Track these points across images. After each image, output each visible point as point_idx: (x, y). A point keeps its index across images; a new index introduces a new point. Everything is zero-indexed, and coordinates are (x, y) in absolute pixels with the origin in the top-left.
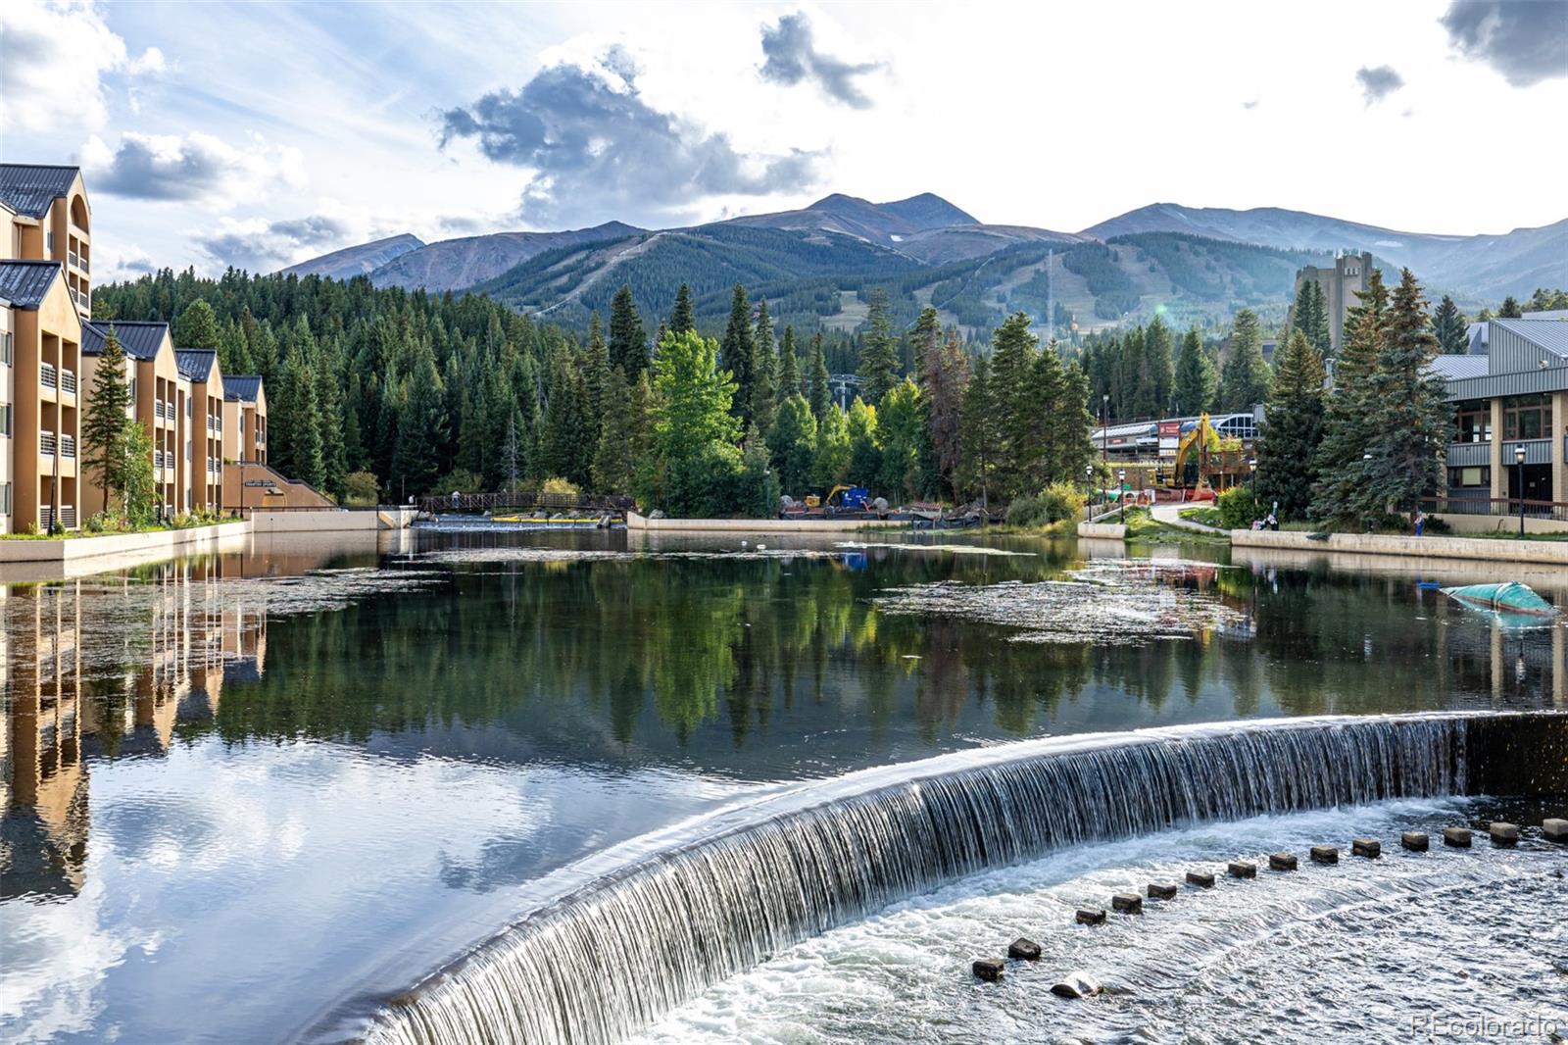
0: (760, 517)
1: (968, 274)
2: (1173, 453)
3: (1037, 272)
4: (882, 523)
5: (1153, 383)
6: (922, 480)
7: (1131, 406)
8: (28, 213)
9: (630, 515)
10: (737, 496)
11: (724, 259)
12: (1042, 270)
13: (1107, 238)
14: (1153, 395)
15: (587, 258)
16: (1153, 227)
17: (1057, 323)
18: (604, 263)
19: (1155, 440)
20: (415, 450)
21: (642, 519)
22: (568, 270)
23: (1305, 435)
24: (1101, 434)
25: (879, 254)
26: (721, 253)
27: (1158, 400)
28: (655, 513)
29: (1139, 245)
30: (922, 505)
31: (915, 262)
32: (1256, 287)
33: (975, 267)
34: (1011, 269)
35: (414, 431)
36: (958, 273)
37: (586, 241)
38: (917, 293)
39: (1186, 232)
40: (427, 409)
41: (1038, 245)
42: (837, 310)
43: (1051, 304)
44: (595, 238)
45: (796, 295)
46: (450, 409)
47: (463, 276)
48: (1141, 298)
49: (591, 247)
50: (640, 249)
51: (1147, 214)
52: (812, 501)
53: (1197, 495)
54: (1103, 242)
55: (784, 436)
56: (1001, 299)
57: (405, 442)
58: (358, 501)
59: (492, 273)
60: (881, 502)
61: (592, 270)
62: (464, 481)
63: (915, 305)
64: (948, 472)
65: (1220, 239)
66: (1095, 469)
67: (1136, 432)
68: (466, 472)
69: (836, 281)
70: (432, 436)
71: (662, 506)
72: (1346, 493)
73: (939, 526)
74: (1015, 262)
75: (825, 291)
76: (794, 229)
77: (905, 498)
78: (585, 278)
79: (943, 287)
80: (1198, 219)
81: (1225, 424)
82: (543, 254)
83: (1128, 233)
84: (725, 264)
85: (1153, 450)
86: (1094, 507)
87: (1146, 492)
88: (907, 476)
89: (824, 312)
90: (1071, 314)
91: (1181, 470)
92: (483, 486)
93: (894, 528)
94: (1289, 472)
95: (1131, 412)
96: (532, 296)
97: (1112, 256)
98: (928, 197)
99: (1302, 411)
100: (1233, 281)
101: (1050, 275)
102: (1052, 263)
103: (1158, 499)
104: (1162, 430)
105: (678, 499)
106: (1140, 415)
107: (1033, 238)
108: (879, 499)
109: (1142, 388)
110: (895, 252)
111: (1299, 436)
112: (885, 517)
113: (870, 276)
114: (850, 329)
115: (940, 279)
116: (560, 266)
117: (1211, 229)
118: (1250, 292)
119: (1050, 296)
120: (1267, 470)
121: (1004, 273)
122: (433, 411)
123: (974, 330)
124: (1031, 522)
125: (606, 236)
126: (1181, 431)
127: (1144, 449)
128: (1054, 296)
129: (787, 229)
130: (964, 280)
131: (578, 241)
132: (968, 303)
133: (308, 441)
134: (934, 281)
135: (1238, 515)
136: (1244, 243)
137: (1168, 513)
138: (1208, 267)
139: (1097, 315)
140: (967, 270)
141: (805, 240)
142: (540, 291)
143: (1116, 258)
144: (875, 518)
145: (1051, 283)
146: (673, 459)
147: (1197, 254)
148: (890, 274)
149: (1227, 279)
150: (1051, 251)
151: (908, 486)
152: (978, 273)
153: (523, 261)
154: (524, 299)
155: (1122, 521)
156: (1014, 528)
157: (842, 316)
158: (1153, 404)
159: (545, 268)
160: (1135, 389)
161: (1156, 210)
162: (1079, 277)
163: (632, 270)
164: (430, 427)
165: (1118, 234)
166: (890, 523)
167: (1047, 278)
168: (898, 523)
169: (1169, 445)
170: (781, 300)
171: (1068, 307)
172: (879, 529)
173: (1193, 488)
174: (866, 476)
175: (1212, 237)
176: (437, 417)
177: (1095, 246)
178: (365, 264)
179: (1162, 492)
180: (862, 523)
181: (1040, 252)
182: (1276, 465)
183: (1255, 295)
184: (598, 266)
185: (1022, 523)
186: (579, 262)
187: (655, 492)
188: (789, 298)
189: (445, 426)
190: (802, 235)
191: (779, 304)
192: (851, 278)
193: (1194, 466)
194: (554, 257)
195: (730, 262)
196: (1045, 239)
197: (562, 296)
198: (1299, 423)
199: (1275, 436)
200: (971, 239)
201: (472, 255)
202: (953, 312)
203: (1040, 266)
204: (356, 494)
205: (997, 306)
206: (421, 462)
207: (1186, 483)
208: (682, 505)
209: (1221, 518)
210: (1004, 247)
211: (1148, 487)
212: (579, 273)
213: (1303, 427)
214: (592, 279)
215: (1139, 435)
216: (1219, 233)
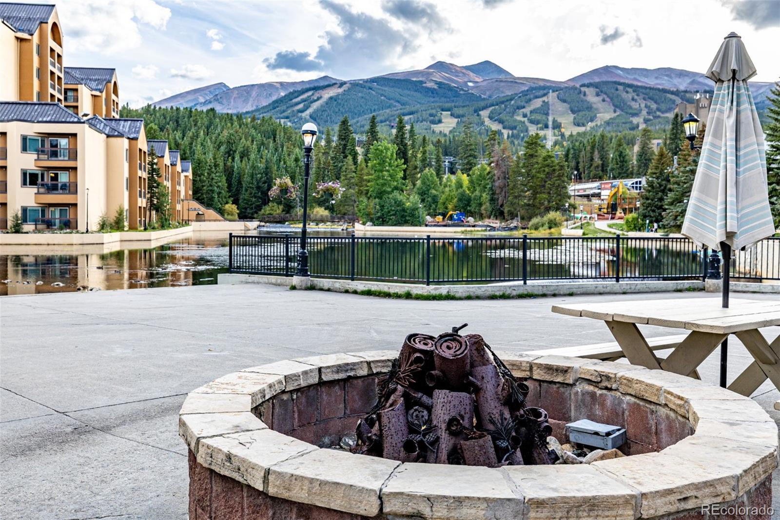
0: (416, 226)
1: (508, 103)
2: (607, 197)
3: (544, 102)
4: (473, 229)
5: (600, 162)
6: (490, 209)
7: (589, 173)
8: (96, 90)
9: (356, 224)
10: (406, 216)
11: (382, 95)
12: (546, 101)
13: (580, 84)
14: (600, 168)
15: (313, 94)
16: (605, 78)
17: (554, 128)
18: (321, 97)
19: (599, 191)
20: (251, 194)
21: (363, 226)
22: (303, 101)
23: (663, 191)
24: (573, 188)
25: (462, 92)
26: (380, 92)
27: (602, 171)
28: (368, 223)
29: (597, 88)
30: (490, 221)
31: (480, 96)
32: (658, 109)
33: (511, 100)
34: (530, 100)
35: (251, 185)
36: (502, 102)
37: (312, 86)
38: (481, 113)
39: (622, 81)
40: (256, 175)
41: (544, 88)
42: (440, 122)
43: (550, 118)
44: (316, 85)
45: (419, 114)
46: (266, 174)
47: (250, 104)
48: (598, 115)
49: (315, 89)
50: (340, 90)
51: (601, 71)
52: (439, 219)
53: (617, 217)
54: (578, 86)
55: (424, 188)
56: (525, 116)
57: (246, 190)
58: (230, 217)
59: (265, 103)
60: (471, 219)
61: (315, 101)
62: (274, 208)
63: (480, 119)
64: (502, 206)
65: (639, 84)
66: (570, 205)
67: (590, 187)
68: (275, 204)
69: (439, 107)
70: (258, 188)
71: (372, 220)
72: (676, 217)
73: (498, 230)
74: (532, 96)
75: (434, 111)
76: (418, 79)
77: (482, 217)
78: (312, 105)
79: (495, 109)
80: (628, 73)
81: (633, 184)
82: (290, 93)
83: (592, 81)
84: (382, 98)
85: (598, 195)
86: (569, 222)
87: (593, 215)
88: (483, 207)
89: (433, 122)
90: (561, 123)
91: (610, 205)
92: (283, 211)
93: (478, 231)
94: (655, 207)
95: (589, 176)
96: (285, 114)
97: (582, 94)
98: (487, 63)
99: (662, 180)
100: (646, 106)
101: (550, 103)
102: (552, 97)
103: (598, 219)
104: (603, 186)
105: (379, 218)
106: (594, 178)
107: (542, 84)
108: (470, 218)
109: (595, 165)
110: (470, 91)
111: (661, 191)
112: (474, 226)
113: (457, 104)
114: (447, 131)
115: (493, 105)
116: (299, 99)
117: (635, 79)
118: (655, 112)
119: (550, 114)
120: (646, 206)
121: (527, 102)
122: (259, 176)
123: (510, 132)
124: (541, 229)
125: (322, 84)
126: (612, 187)
127: (594, 195)
128: (552, 114)
129: (414, 79)
130: (506, 106)
131: (308, 86)
132: (508, 118)
133: (211, 190)
134: (490, 107)
135: (633, 226)
136: (652, 86)
137: (602, 225)
138: (633, 99)
139: (575, 124)
140: (507, 101)
141: (424, 85)
142: (289, 112)
143: (585, 95)
144: (469, 226)
145: (550, 107)
146: (377, 200)
147: (627, 92)
148: (467, 103)
149: (643, 105)
150: (551, 91)
151: (483, 212)
152: (513, 102)
153: (280, 97)
154: (282, 116)
155: (582, 228)
156: (533, 231)
157: (442, 125)
158: (600, 173)
159: (291, 100)
160: (591, 165)
161: (607, 69)
162: (565, 104)
163: (336, 101)
164: (258, 183)
165: (586, 82)
166: (476, 229)
167: (549, 105)
168: (480, 229)
169: (606, 194)
170: (411, 116)
171: (559, 120)
172: (471, 231)
173: (615, 214)
174: (463, 207)
175: (635, 83)
176: (261, 178)
177: (574, 88)
178: (200, 97)
179: (601, 215)
180: (463, 229)
181: (545, 92)
182: (649, 204)
183: (658, 113)
184: (318, 99)
185: (536, 229)
186: (309, 97)
187: (368, 215)
188: (415, 115)
189: (265, 183)
190: (421, 82)
191: (410, 119)
192: (447, 105)
193: (616, 204)
194: (296, 94)
195: (385, 96)
196: (548, 84)
197: (300, 114)
198: (661, 185)
199: (649, 191)
200: (509, 84)
201: (254, 93)
202: (500, 122)
203: (545, 99)
204: (228, 214)
205: (523, 119)
206: (254, 199)
207: (612, 211)
208: (382, 221)
209: (625, 227)
210: (526, 89)
211: (595, 213)
212: (308, 102)
213: (662, 188)
214: (315, 106)
215: (591, 189)
216: (639, 81)
